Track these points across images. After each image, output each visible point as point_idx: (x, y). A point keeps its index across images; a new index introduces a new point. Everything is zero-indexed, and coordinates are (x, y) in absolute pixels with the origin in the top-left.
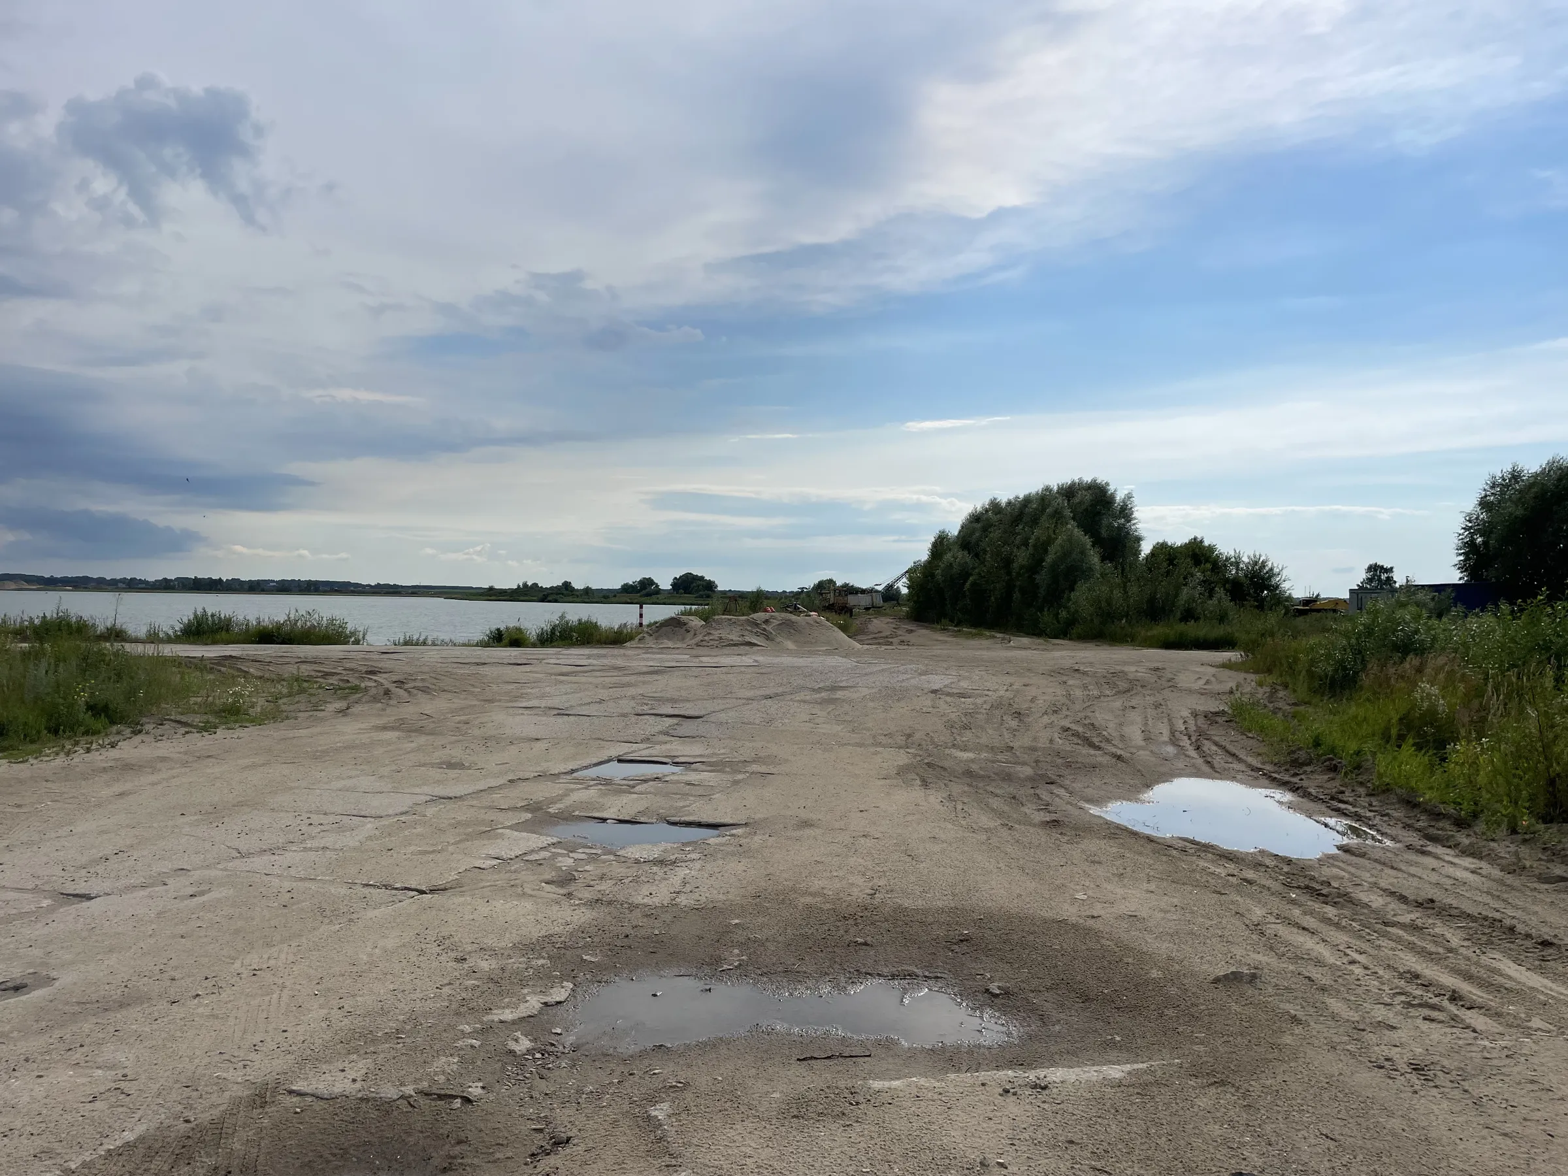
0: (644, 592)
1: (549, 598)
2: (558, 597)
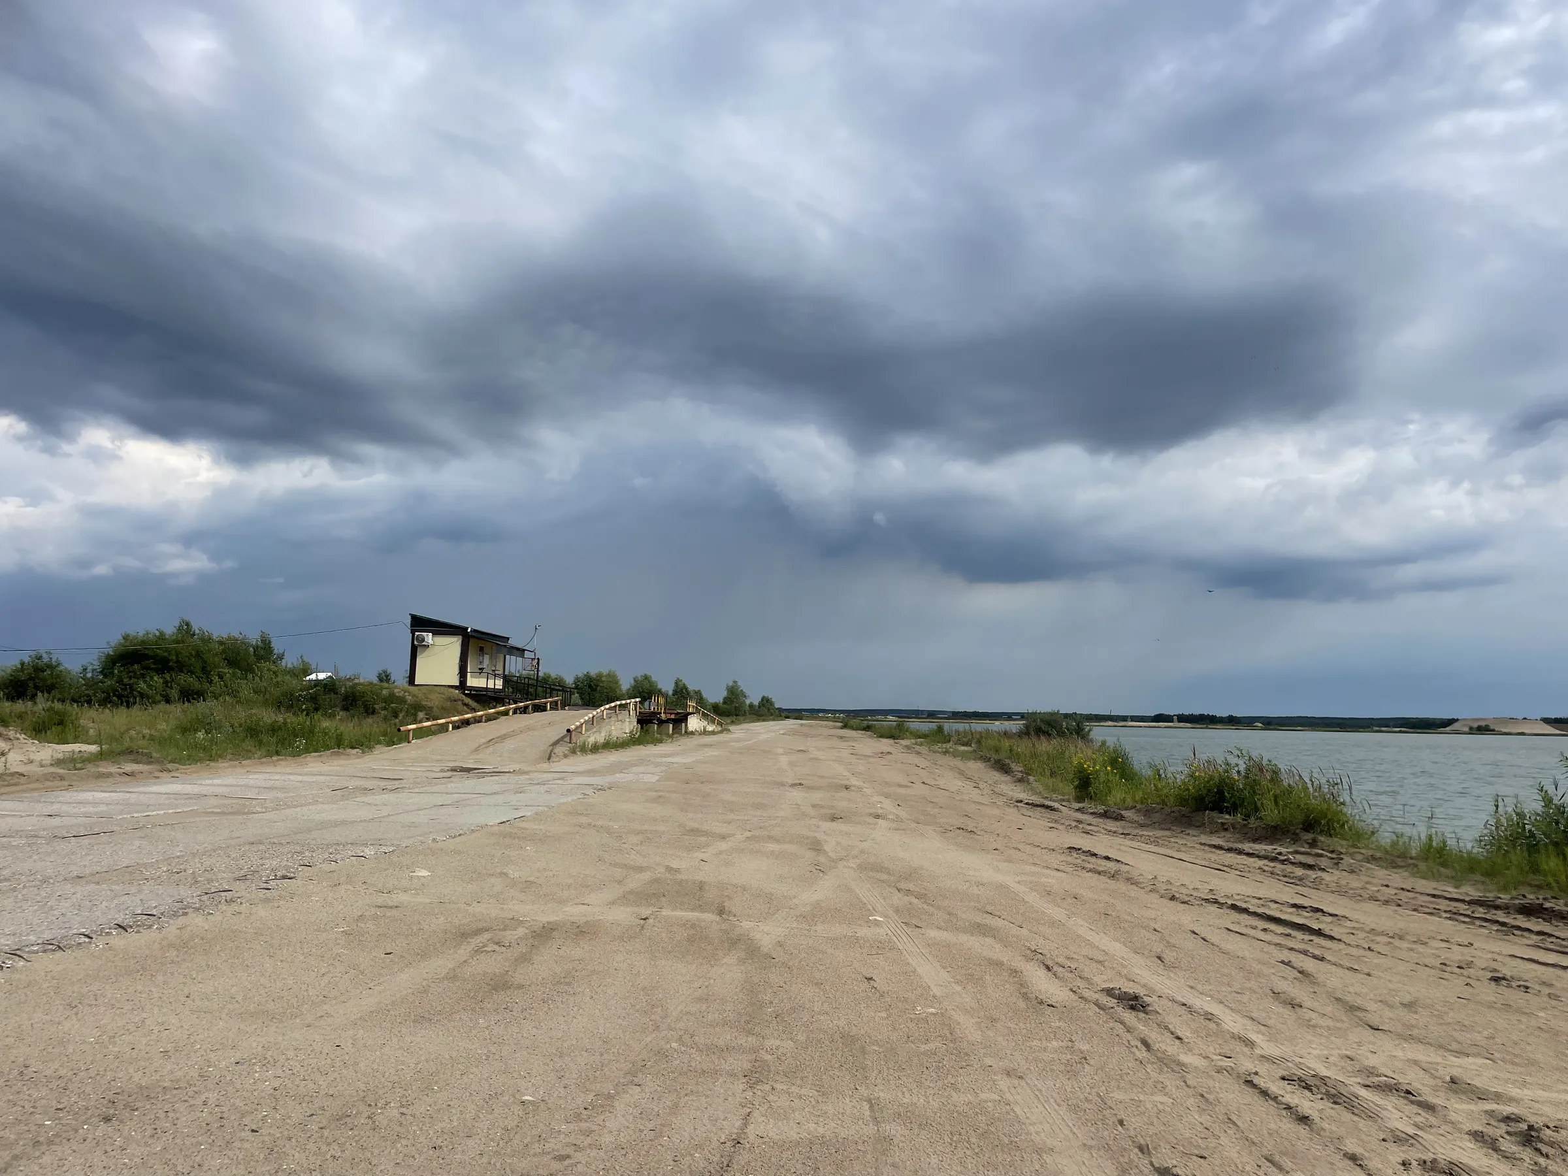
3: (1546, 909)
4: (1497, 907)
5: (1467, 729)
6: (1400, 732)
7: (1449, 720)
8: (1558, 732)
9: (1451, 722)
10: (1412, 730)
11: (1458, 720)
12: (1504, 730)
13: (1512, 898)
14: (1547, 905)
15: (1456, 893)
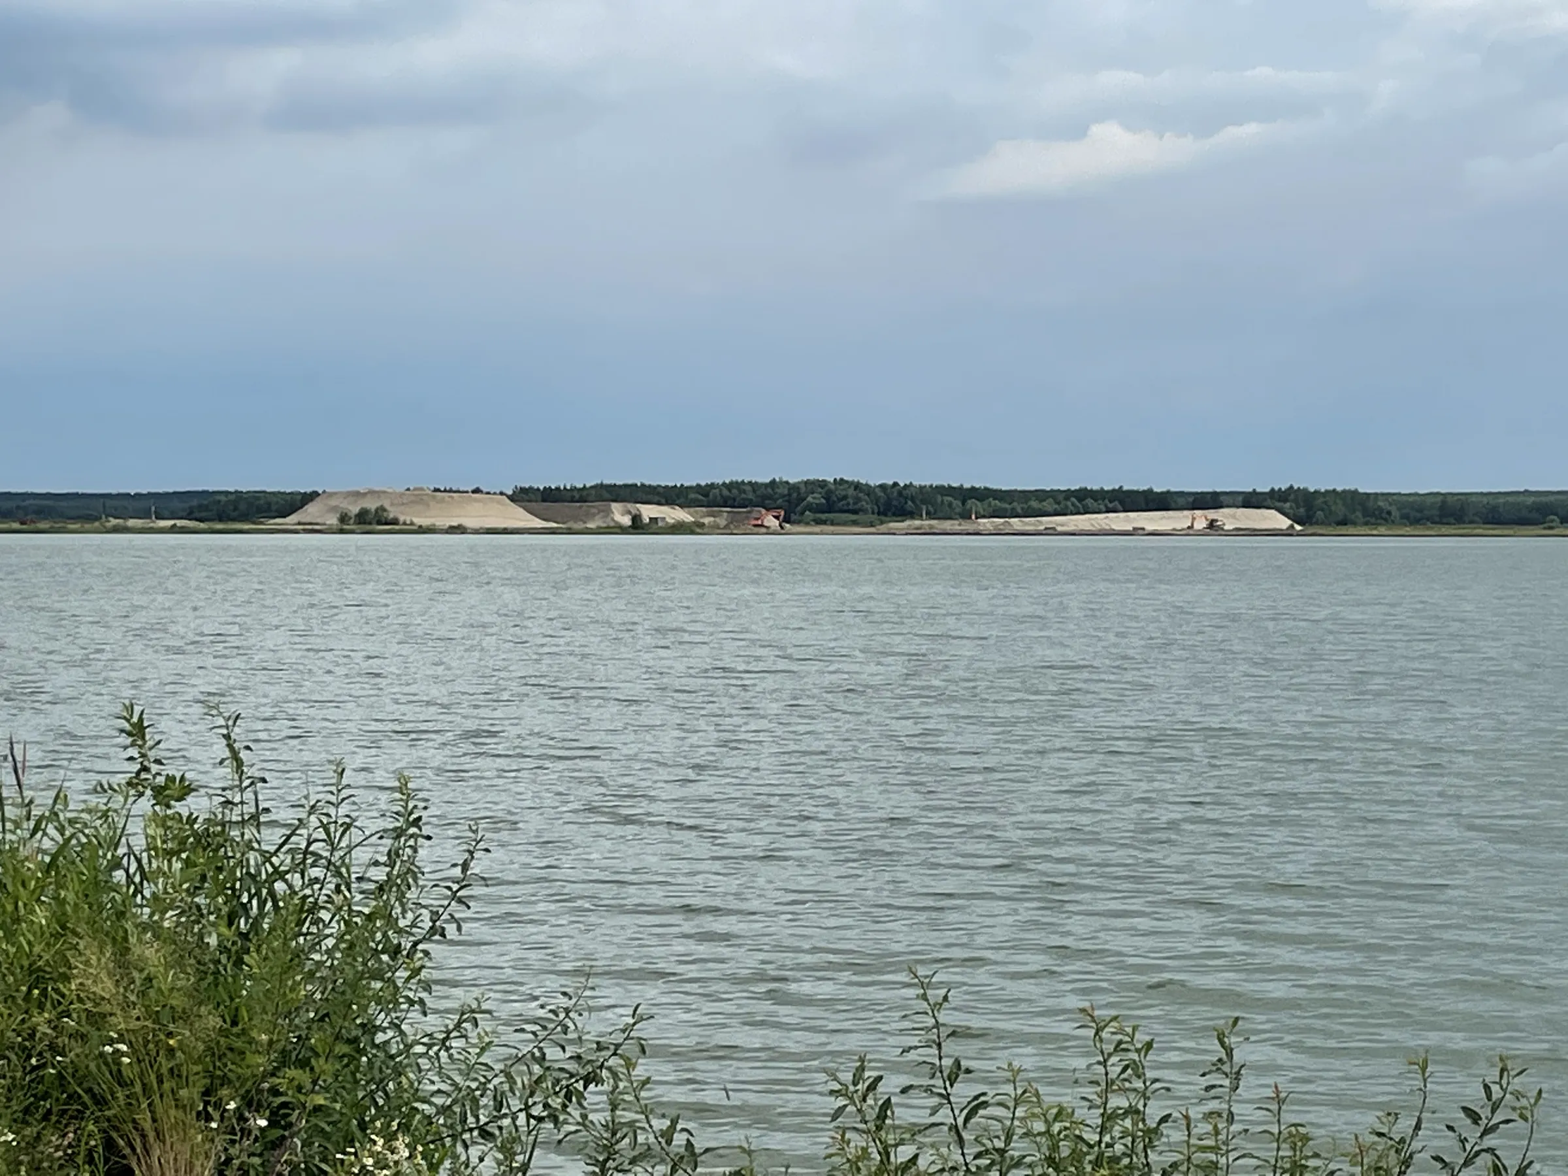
5: (333, 520)
6: (172, 529)
8: (539, 523)
11: (318, 494)
12: (419, 521)
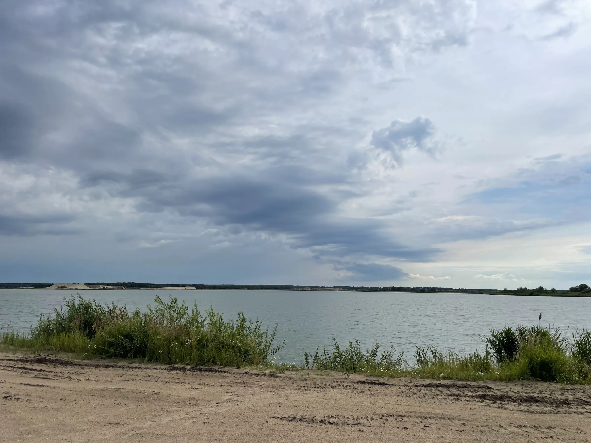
0: (583, 291)
1: (534, 294)
2: (538, 293)
3: (47, 359)
4: (28, 361)
6: (31, 289)
7: (51, 284)
8: (89, 288)
9: (52, 285)
10: (35, 288)
11: (54, 284)
12: (70, 288)
13: (35, 357)
14: (48, 358)
15: (13, 357)
